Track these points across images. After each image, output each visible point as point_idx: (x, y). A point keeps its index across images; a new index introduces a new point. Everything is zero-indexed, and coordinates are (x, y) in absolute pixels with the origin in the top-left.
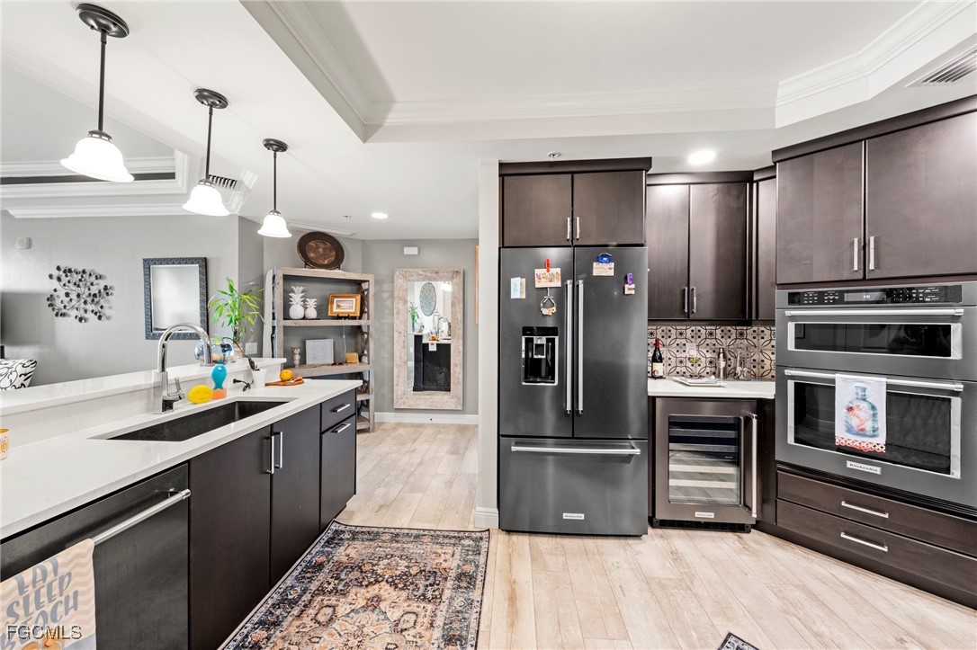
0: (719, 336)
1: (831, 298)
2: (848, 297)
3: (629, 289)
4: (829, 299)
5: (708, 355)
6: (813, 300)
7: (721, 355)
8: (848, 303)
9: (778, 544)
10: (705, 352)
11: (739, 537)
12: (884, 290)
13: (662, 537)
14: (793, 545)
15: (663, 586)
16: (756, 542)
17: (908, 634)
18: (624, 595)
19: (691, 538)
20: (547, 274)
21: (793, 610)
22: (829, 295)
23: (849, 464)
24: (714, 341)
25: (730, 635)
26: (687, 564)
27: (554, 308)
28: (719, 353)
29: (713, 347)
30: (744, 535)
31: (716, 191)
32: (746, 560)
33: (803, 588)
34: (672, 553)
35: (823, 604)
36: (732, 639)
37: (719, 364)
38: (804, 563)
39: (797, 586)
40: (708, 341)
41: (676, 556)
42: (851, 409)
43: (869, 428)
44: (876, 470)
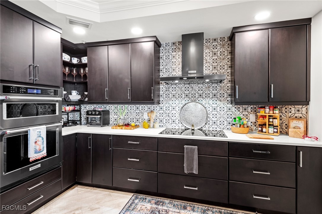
1: (23, 90)
2: (29, 91)
4: (22, 91)
6: (15, 91)
8: (29, 93)
22: (22, 89)
23: (31, 169)
42: (36, 142)
43: (42, 148)
44: (39, 165)
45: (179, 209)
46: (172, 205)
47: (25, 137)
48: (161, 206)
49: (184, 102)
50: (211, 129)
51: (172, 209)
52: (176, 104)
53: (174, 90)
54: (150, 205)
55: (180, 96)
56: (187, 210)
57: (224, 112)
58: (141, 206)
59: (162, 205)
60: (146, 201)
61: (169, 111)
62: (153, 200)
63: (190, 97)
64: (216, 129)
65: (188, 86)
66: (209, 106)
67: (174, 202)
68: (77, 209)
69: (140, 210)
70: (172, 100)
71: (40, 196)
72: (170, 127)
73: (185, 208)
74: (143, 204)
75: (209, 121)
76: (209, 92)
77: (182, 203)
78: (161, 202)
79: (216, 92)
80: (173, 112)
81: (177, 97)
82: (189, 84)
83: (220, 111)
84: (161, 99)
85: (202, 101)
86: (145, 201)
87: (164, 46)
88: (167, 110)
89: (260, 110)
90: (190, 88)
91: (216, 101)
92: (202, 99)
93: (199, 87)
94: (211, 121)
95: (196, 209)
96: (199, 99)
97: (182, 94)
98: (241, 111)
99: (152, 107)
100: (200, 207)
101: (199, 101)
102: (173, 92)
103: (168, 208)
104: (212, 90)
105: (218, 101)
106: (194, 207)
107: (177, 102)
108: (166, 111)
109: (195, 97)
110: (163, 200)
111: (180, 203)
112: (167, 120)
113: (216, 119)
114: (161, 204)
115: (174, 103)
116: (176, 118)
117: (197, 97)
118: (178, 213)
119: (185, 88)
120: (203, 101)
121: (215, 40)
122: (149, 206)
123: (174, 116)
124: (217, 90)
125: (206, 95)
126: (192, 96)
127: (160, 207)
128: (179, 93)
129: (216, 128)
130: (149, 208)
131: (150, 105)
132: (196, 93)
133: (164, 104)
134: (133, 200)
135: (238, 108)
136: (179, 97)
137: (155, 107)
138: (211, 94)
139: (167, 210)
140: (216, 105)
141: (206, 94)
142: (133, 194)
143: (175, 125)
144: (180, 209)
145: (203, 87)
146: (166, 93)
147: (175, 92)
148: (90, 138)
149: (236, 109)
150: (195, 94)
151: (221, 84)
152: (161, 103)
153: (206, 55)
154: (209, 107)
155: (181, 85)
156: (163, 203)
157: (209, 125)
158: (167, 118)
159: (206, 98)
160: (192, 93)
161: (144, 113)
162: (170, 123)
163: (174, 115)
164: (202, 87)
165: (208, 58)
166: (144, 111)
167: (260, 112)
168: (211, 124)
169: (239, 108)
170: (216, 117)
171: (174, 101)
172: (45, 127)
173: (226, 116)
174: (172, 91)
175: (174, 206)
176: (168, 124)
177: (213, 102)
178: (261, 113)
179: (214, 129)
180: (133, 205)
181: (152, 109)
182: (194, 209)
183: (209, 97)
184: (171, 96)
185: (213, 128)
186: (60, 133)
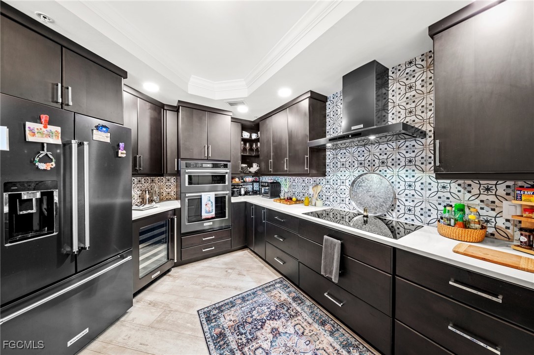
0: (143, 182)
3: (122, 153)
4: (198, 166)
5: (138, 193)
6: (194, 166)
7: (147, 192)
8: (204, 167)
9: (181, 268)
10: (137, 191)
11: (169, 275)
12: (212, 164)
13: (137, 302)
14: (186, 265)
15: (160, 321)
16: (175, 273)
17: (226, 268)
18: (147, 345)
19: (152, 291)
20: (45, 130)
21: (204, 285)
22: (198, 164)
23: (205, 224)
24: (141, 185)
25: (198, 311)
26: (161, 303)
27: (53, 163)
28: (146, 191)
29: (141, 188)
30: (170, 273)
31: (150, 107)
32: (178, 282)
33: (201, 276)
34: (150, 304)
35: (209, 277)
36: (200, 312)
37: (146, 196)
38: (194, 268)
39: (199, 277)
40: (138, 185)
41: (153, 304)
42: (206, 205)
43: (211, 210)
44: (211, 223)
45: (313, 320)
46: (310, 311)
47: (200, 199)
48: (296, 304)
49: (357, 174)
50: (402, 220)
51: (306, 315)
52: (346, 176)
53: (343, 157)
54: (286, 297)
55: (352, 164)
56: (323, 328)
57: (430, 192)
58: (277, 292)
59: (299, 304)
60: (287, 290)
61: (337, 186)
62: (294, 292)
63: (366, 165)
64: (412, 223)
65: (363, 149)
66: (400, 181)
67: (316, 307)
68: (231, 269)
69: (272, 296)
70: (341, 170)
71: (212, 247)
72: (337, 207)
73: (323, 324)
74: (281, 292)
75: (399, 206)
76: (398, 157)
77: (325, 316)
78: (301, 300)
79: (413, 155)
80: (341, 187)
81: (347, 166)
82: (364, 146)
83: (422, 189)
84: (328, 170)
85: (386, 171)
86: (285, 290)
87: (332, 99)
88: (335, 184)
89: (522, 192)
90: (365, 151)
91: (414, 171)
92: (385, 168)
93: (380, 149)
94: (402, 207)
95: (337, 335)
96: (381, 168)
97: (354, 162)
98: (475, 191)
99: (318, 180)
100: (347, 335)
101: (380, 171)
102: (342, 160)
103: (302, 311)
104: (404, 152)
105: (416, 171)
106: (337, 330)
107: (347, 173)
108: (333, 186)
109: (374, 165)
110: (305, 299)
111: (322, 313)
112: (335, 198)
113: (412, 204)
114: (299, 302)
115: (343, 175)
116: (345, 195)
117: (377, 165)
118: (309, 323)
119: (359, 152)
120: (388, 171)
121: (410, 63)
122: (284, 296)
123: (343, 193)
124: (415, 151)
125: (393, 162)
126: (369, 163)
127: (294, 305)
128: (349, 161)
129: (413, 220)
130: (282, 299)
131: (316, 178)
132: (376, 160)
133: (331, 176)
134: (276, 283)
135: (466, 186)
136: (350, 166)
137: (321, 180)
138: (403, 160)
139: (298, 312)
140: (413, 179)
141: (393, 160)
142: (281, 276)
143: (344, 205)
144: (315, 321)
145: (388, 149)
146: (333, 162)
147: (344, 160)
148: (253, 208)
149: (460, 188)
150: (374, 161)
151: (423, 141)
152: (328, 175)
153: (393, 93)
154: (399, 183)
155: (353, 149)
156: (302, 302)
157: (399, 213)
158: (334, 195)
159: (393, 167)
160: (370, 159)
161: (310, 187)
162: (339, 202)
163: (343, 191)
164: (386, 149)
165: (396, 99)
166: (310, 184)
167: (523, 198)
168: (402, 211)
169: (469, 185)
170: (413, 201)
171: (343, 172)
172: (213, 193)
173: (434, 200)
174: (341, 158)
175: (311, 312)
176: (335, 204)
177: (407, 173)
178: (525, 201)
179: (409, 222)
180: (272, 288)
181: (318, 183)
182: (335, 333)
183: (399, 164)
184: (339, 165)
185: (406, 219)
186: (230, 200)
